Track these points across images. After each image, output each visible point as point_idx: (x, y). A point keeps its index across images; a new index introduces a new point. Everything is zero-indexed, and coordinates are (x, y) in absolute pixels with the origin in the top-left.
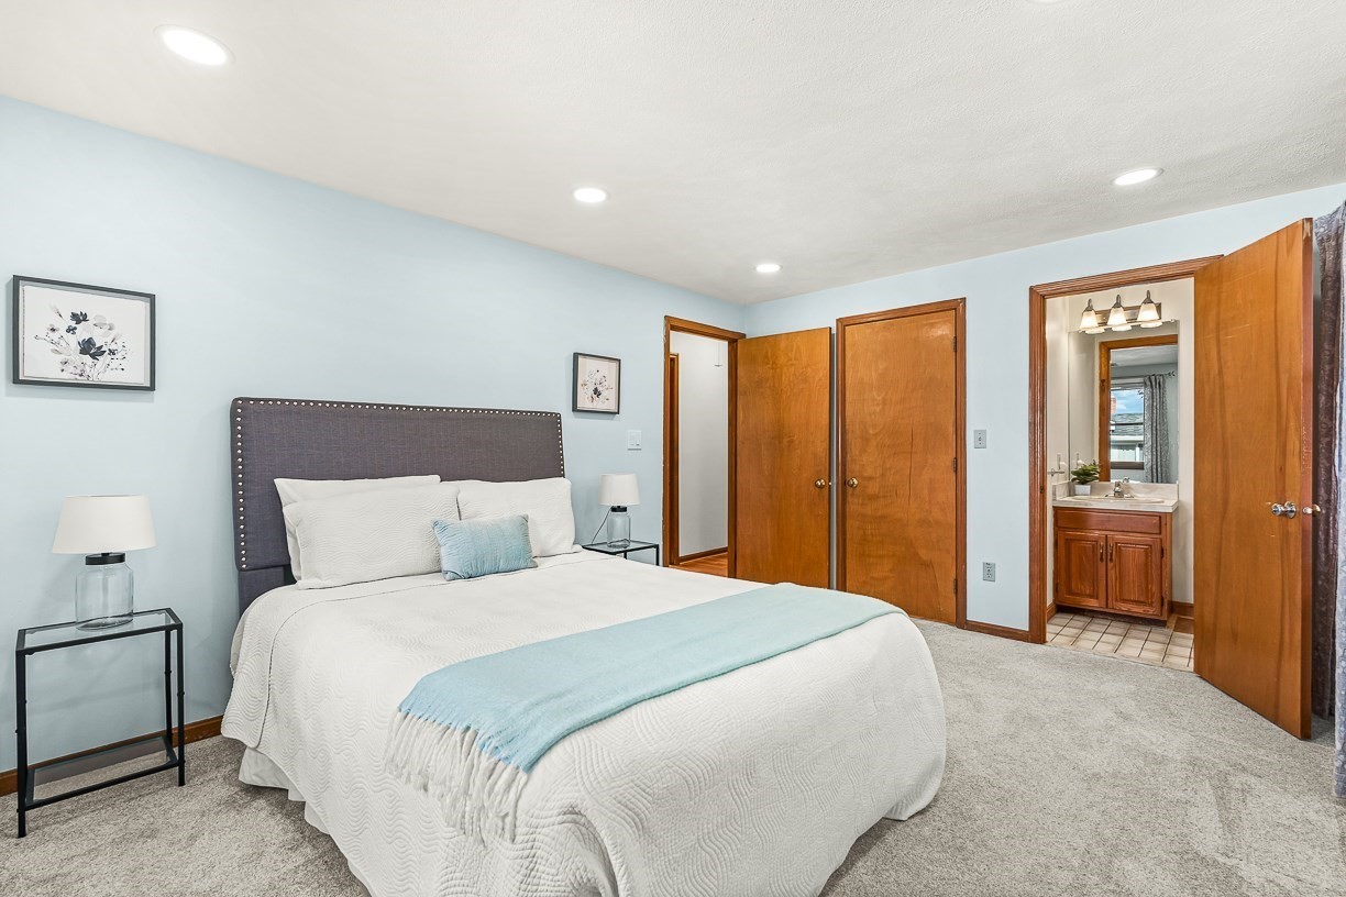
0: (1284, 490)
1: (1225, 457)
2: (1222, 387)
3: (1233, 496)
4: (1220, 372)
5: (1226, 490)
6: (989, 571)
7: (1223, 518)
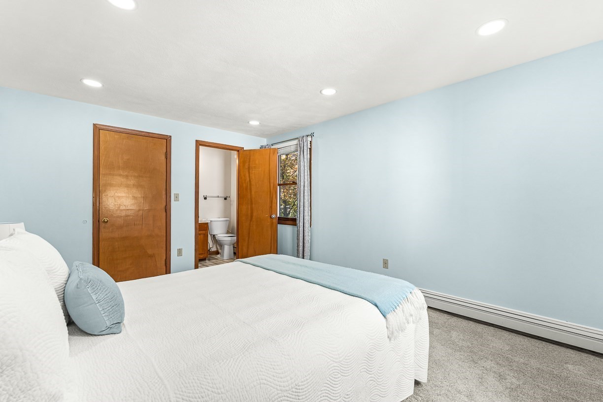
0: (272, 212)
1: (252, 204)
2: (250, 185)
3: (255, 214)
4: (250, 181)
5: (252, 213)
6: (180, 252)
7: (251, 220)
